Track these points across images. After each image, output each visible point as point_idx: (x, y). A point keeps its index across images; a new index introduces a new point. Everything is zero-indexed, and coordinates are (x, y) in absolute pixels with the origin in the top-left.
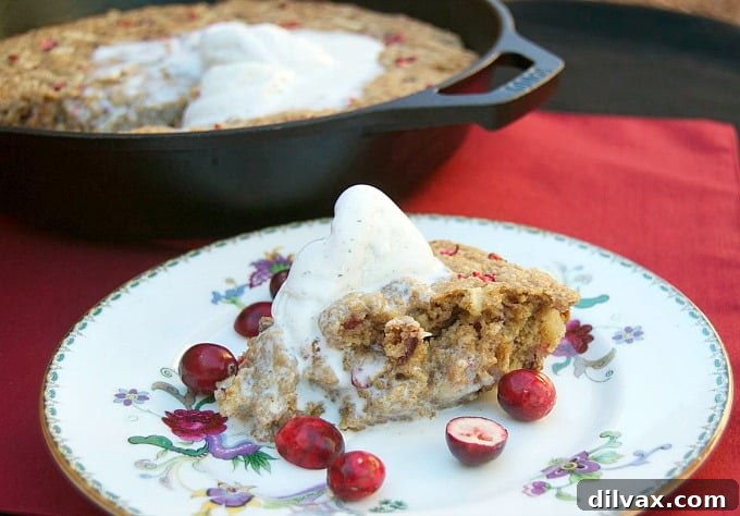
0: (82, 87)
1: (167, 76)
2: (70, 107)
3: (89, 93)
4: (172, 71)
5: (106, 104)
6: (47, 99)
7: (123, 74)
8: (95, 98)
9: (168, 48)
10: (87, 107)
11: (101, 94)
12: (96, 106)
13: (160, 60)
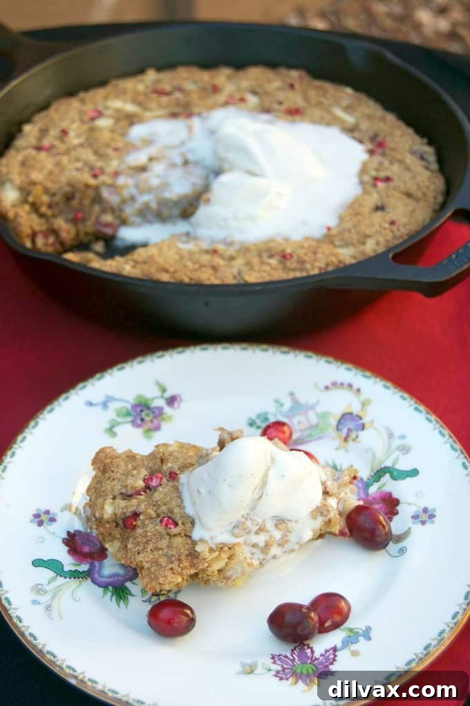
0: (116, 174)
1: (186, 163)
2: (105, 193)
3: (121, 181)
4: (190, 157)
5: (134, 191)
6: (87, 186)
7: (151, 159)
8: (126, 186)
9: (190, 129)
10: (119, 194)
11: (130, 182)
12: (126, 193)
13: (183, 143)
